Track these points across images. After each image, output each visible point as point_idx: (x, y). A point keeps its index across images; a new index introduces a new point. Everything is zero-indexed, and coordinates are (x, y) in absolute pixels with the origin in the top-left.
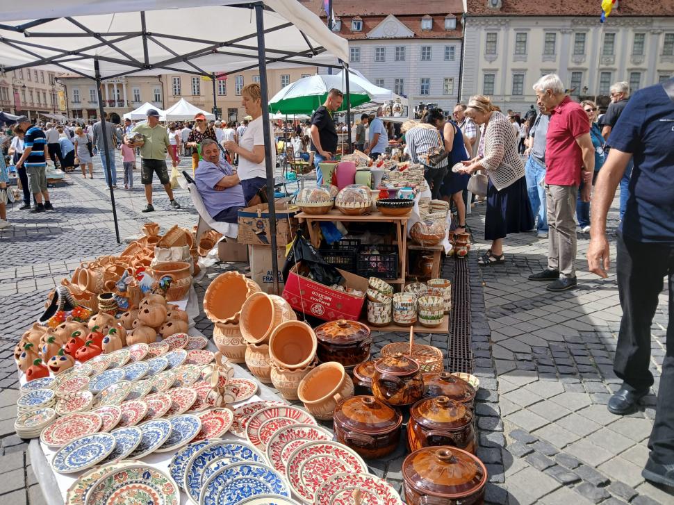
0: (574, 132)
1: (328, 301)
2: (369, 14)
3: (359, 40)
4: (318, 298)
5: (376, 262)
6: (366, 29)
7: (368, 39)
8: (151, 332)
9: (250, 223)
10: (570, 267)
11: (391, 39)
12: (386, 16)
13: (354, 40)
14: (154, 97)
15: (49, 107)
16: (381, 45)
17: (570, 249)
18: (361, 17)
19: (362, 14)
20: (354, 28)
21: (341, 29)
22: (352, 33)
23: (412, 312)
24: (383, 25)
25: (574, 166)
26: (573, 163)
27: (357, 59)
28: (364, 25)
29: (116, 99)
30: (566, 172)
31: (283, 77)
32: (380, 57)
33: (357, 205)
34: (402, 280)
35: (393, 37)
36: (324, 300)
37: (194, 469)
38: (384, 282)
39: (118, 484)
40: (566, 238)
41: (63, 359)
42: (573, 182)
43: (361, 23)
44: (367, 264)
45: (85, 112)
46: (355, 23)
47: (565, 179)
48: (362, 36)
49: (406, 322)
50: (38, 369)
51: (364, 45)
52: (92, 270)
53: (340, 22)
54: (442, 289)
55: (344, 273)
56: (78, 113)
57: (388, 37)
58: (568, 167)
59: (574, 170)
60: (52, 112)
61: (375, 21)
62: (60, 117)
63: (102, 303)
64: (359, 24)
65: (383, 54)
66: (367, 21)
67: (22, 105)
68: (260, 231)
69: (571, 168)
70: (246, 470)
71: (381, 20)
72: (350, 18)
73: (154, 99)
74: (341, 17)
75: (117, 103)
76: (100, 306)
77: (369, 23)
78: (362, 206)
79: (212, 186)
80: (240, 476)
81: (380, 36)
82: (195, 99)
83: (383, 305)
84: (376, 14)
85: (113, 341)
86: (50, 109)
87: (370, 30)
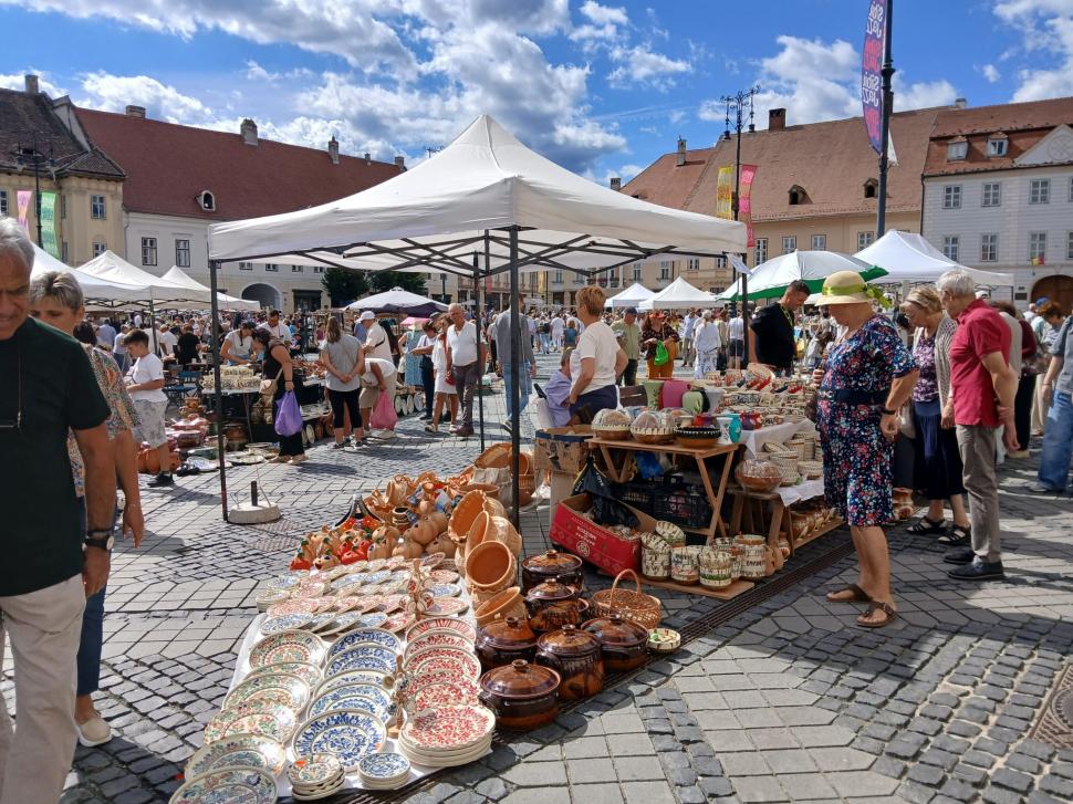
0: (978, 351)
1: (592, 540)
2: (1020, 127)
3: (1000, 170)
4: (583, 534)
5: (676, 504)
6: (1014, 152)
7: (1015, 169)
8: (416, 547)
9: (544, 445)
10: (987, 546)
11: (1063, 165)
12: (1051, 128)
13: (991, 171)
14: (661, 272)
15: (527, 288)
16: (1040, 176)
17: (984, 519)
18: (1006, 133)
19: (1007, 128)
20: (992, 151)
21: (967, 155)
22: (988, 159)
23: (689, 567)
24: (1046, 144)
25: (980, 398)
26: (980, 393)
27: (996, 202)
28: (1010, 144)
29: (609, 277)
30: (970, 404)
31: (862, 236)
32: (1039, 196)
33: (649, 432)
34: (710, 532)
35: (1066, 161)
36: (589, 538)
37: (342, 643)
38: (679, 530)
39: (285, 641)
40: (977, 502)
41: (327, 558)
42: (978, 420)
43: (1006, 143)
44: (666, 506)
45: (567, 296)
46: (994, 144)
47: (967, 416)
48: (1007, 163)
49: (681, 579)
50: (300, 561)
51: (1010, 178)
52: (398, 482)
53: (966, 144)
54: (747, 546)
55: (638, 513)
56: (559, 297)
57: (1056, 162)
58: (972, 399)
59: (979, 404)
60: (529, 295)
61: (1032, 136)
62: (539, 302)
63: (396, 517)
64: (1001, 145)
65: (1044, 192)
66: (1017, 138)
67: (493, 285)
68: (553, 455)
69: (976, 400)
70: (378, 652)
71: (1044, 135)
72: (985, 136)
73: (660, 276)
74: (968, 136)
75: (609, 283)
76: (394, 520)
77: (1020, 142)
78: (655, 433)
79: (559, 403)
80: (372, 656)
81: (1040, 162)
82: (720, 275)
83: (655, 554)
84: (1035, 126)
85: (377, 549)
86: (527, 291)
87: (1021, 152)
